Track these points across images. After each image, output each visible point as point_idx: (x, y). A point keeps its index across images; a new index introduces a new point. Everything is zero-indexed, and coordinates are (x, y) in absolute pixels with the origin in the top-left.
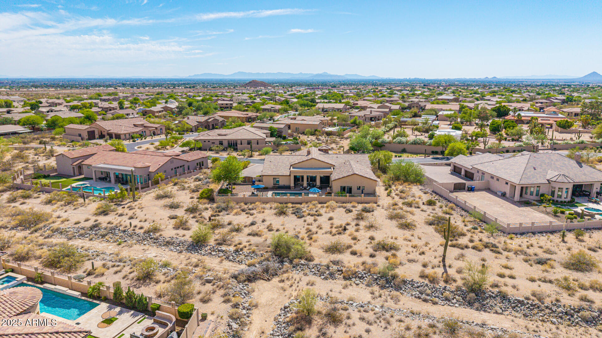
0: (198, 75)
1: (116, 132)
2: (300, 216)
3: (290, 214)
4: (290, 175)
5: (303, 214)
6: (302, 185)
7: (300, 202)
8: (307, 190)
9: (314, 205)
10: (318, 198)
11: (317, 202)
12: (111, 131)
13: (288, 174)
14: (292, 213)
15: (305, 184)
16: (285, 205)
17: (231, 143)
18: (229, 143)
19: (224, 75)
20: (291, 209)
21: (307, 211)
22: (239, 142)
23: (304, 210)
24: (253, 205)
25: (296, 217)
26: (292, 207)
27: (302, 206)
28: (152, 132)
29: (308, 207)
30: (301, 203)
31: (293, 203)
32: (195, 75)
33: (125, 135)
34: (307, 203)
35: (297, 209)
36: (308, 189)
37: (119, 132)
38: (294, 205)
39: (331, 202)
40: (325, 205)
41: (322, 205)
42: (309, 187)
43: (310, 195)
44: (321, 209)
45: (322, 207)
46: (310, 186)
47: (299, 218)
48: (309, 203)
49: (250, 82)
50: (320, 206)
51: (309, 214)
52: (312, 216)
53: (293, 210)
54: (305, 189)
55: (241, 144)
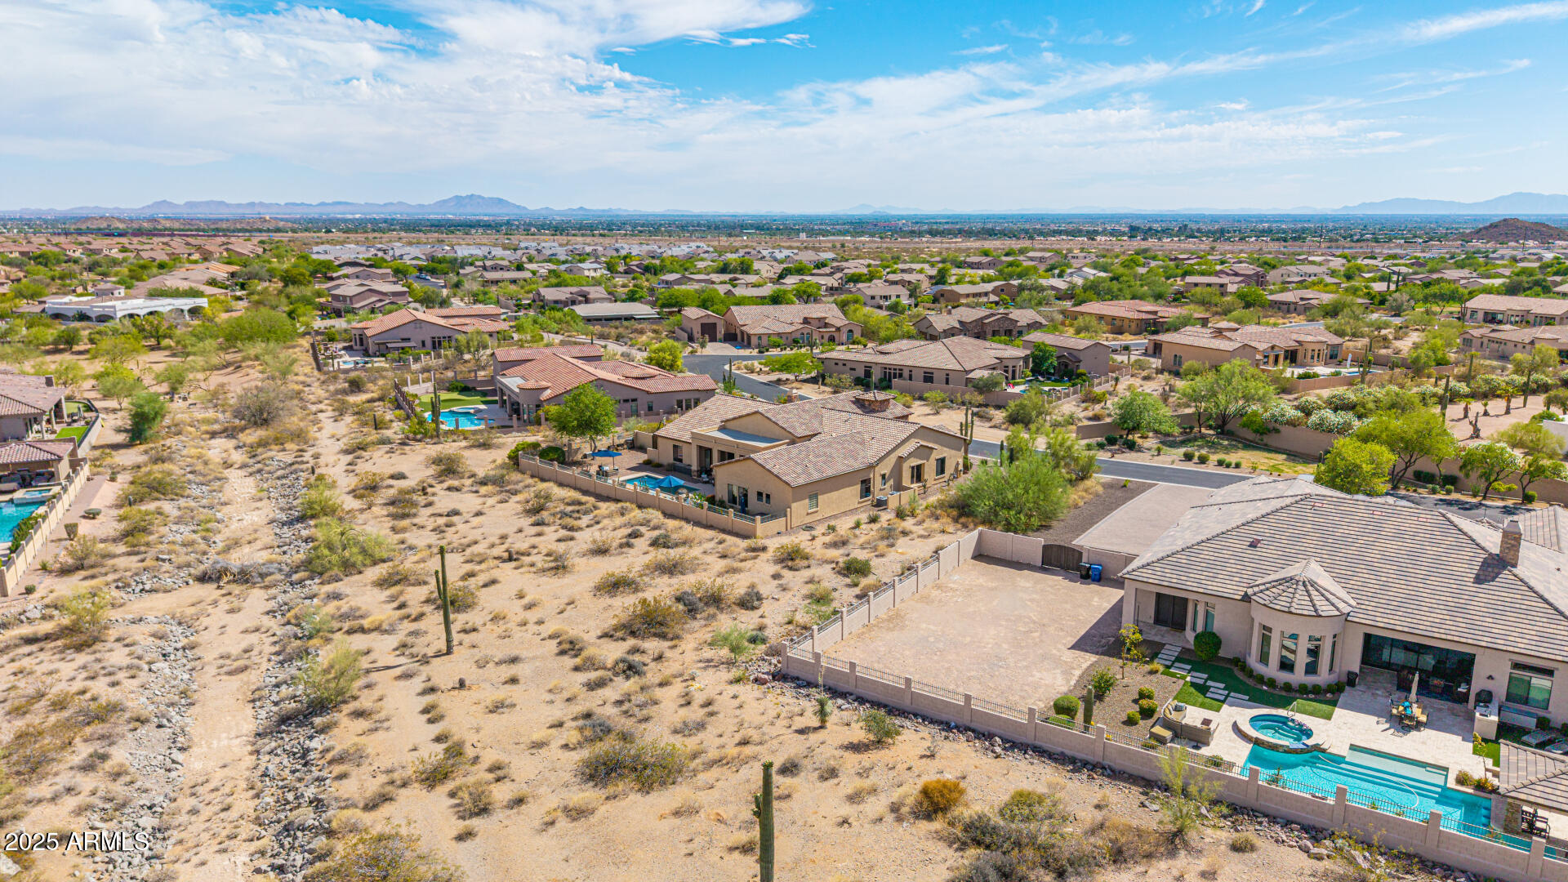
0: (1371, 205)
19: (1460, 205)
28: (826, 337)
32: (1364, 205)
33: (760, 338)
49: (1493, 226)
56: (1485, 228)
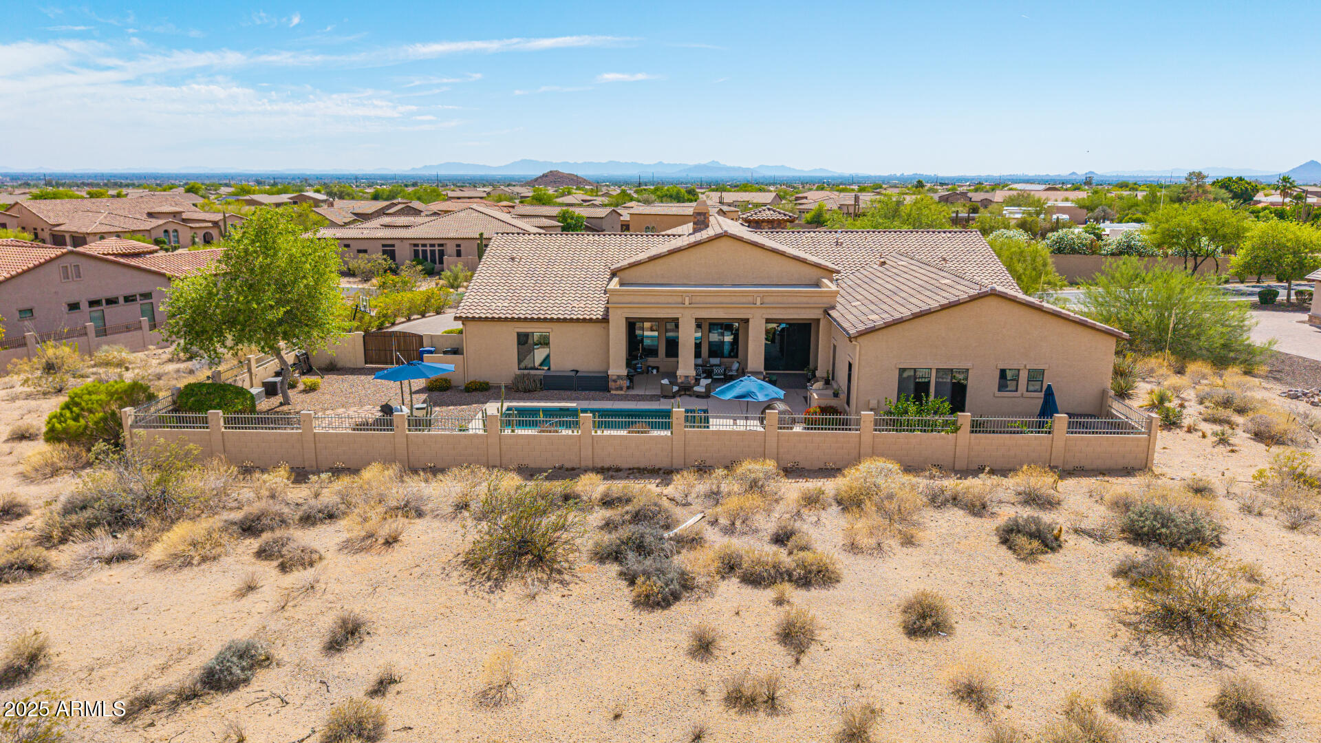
0: (431, 167)
1: (74, 229)
2: (657, 584)
3: (583, 564)
4: (605, 320)
5: (684, 560)
6: (672, 375)
7: (663, 462)
8: (699, 396)
9: (754, 486)
10: (772, 443)
11: (770, 465)
12: (62, 228)
13: (598, 314)
14: (604, 556)
15: (686, 366)
16: (558, 487)
17: (425, 252)
18: (416, 252)
20: (599, 515)
21: (716, 541)
22: (450, 249)
23: (689, 522)
24: (344, 482)
25: (625, 593)
26: (607, 502)
27: (670, 490)
28: (201, 233)
29: (715, 496)
30: (664, 473)
31: (609, 472)
34: (703, 469)
35: (637, 517)
36: (700, 389)
37: (84, 230)
38: (618, 487)
39: (866, 466)
40: (830, 486)
41: (812, 485)
42: (704, 382)
43: (719, 424)
44: (810, 516)
45: (812, 501)
46: (709, 374)
47: (648, 602)
48: (721, 472)
49: (545, 175)
50: (793, 489)
51: (730, 566)
52: (754, 580)
53: (608, 526)
54: (686, 390)
55: (459, 254)
56: (540, 177)
